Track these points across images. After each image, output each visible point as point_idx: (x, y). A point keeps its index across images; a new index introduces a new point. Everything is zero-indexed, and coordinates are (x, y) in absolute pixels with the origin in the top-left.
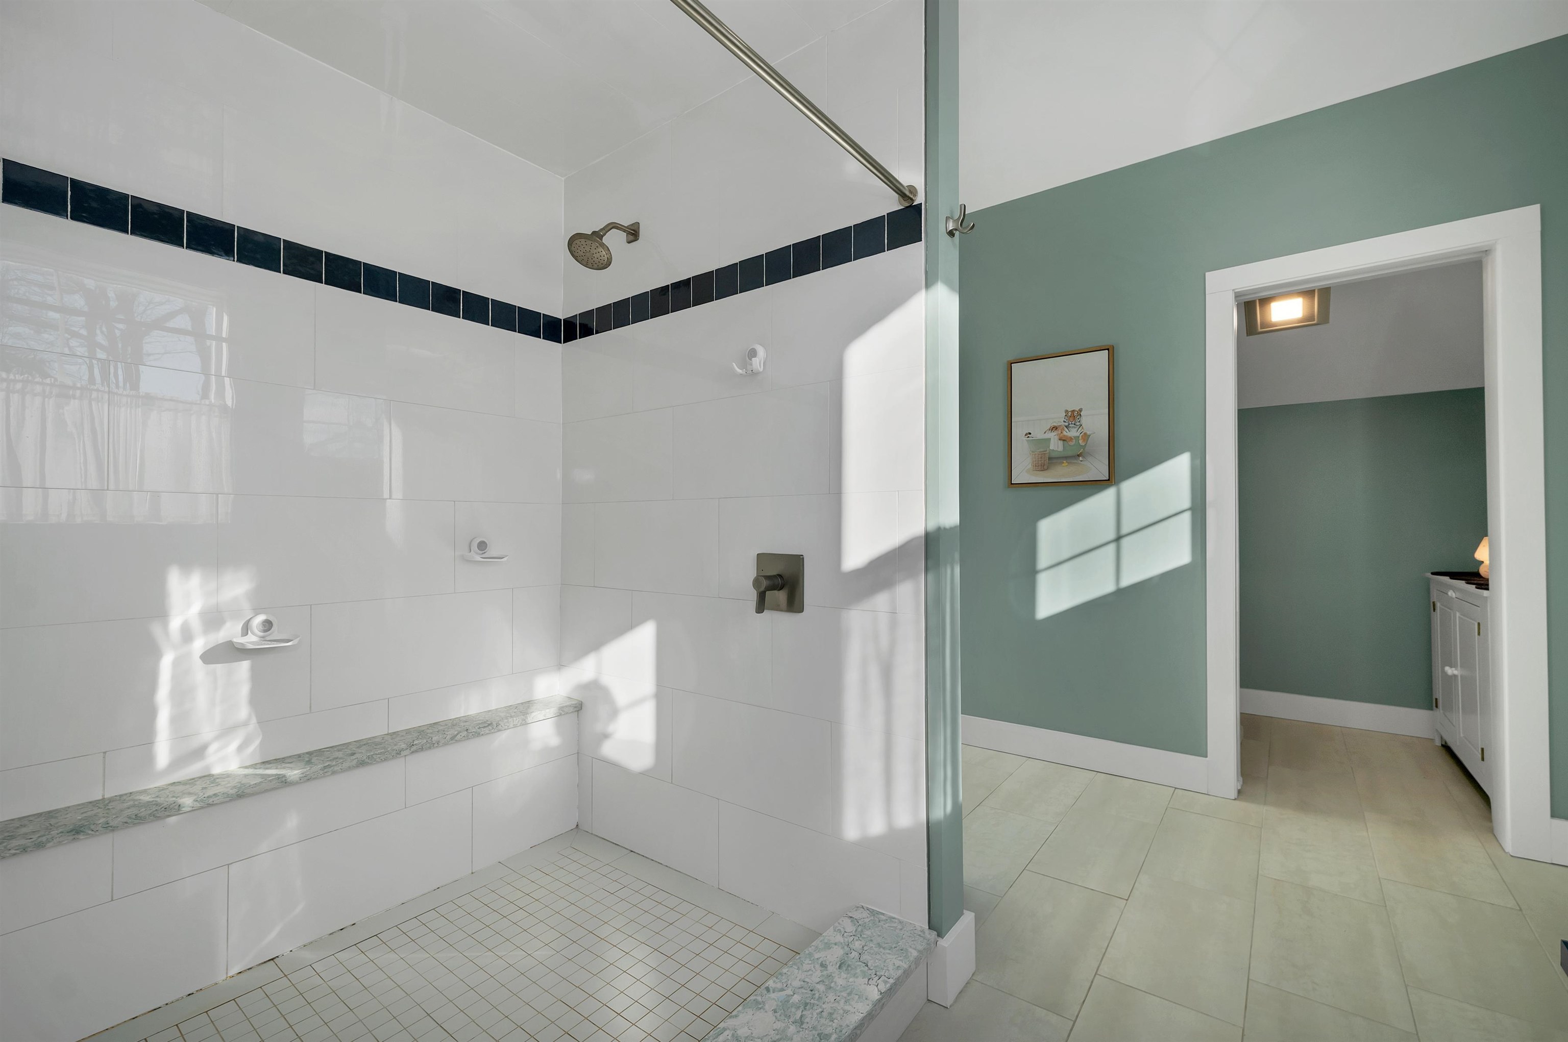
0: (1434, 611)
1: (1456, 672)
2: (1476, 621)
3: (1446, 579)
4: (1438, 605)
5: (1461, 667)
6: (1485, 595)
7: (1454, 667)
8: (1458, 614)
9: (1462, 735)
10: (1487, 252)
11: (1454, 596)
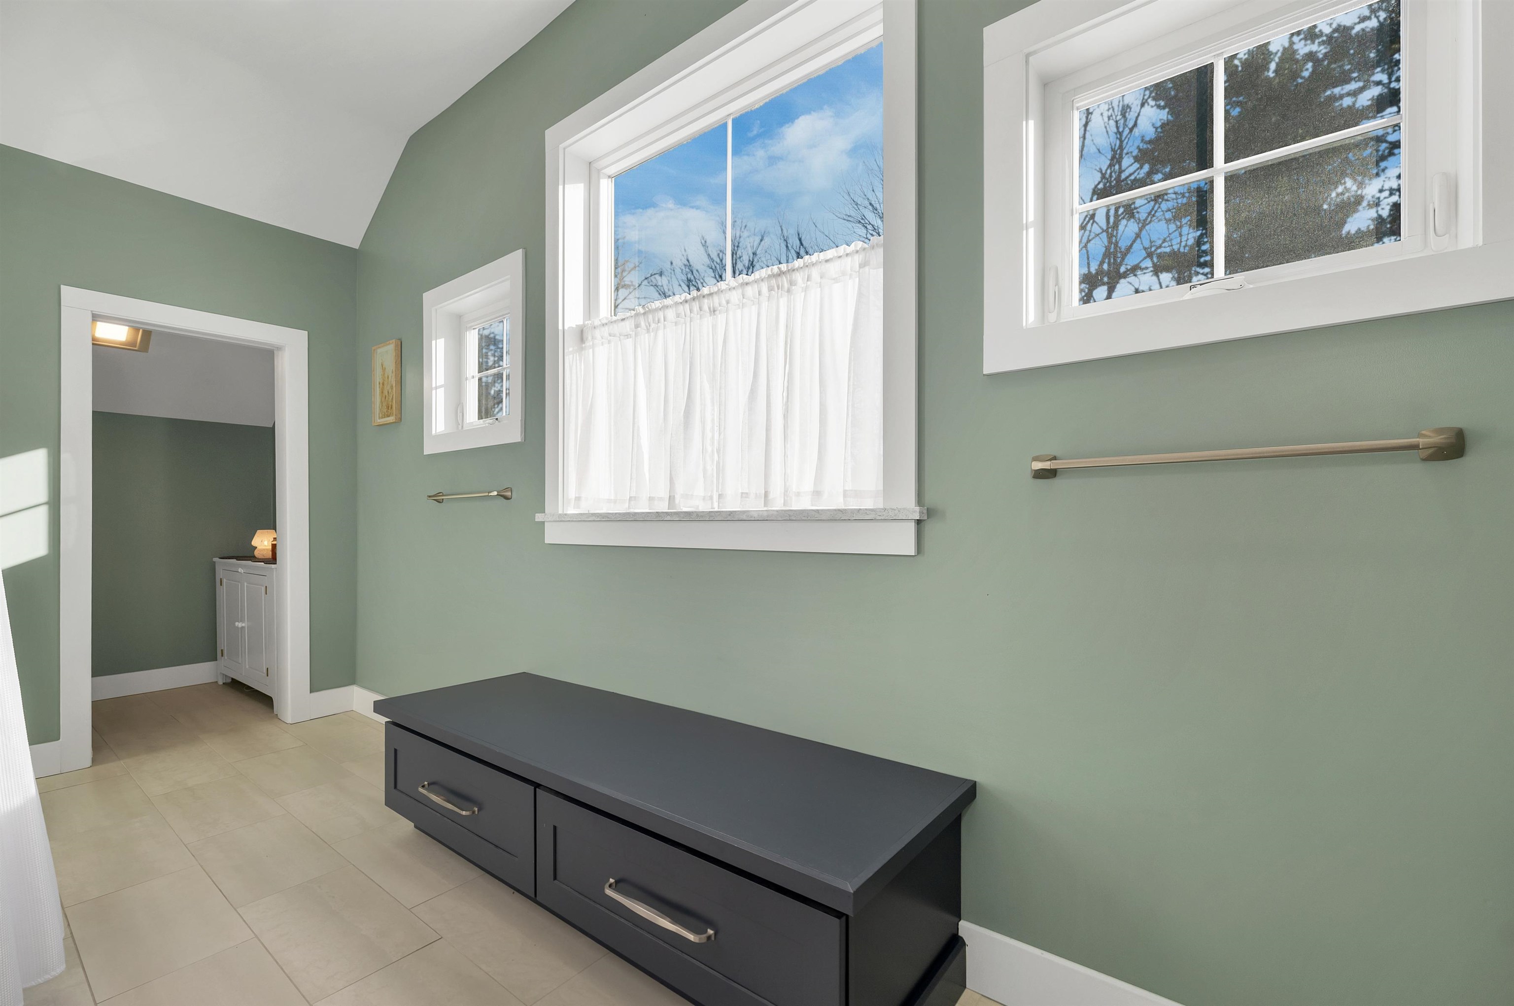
0: (221, 585)
1: (243, 625)
2: (263, 586)
3: (234, 561)
4: (224, 581)
5: (247, 621)
6: (273, 567)
7: (241, 622)
8: (245, 584)
9: (247, 667)
10: (279, 348)
11: (243, 571)
